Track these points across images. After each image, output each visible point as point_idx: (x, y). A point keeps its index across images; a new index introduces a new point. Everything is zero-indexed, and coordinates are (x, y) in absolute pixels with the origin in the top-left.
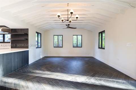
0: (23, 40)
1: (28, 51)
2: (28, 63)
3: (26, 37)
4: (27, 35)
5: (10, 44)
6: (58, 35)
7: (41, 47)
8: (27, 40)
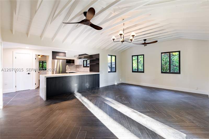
0: (94, 65)
1: (99, 74)
2: (99, 86)
3: (97, 62)
4: (98, 59)
5: (89, 68)
6: (138, 56)
7: (115, 72)
8: (99, 64)
